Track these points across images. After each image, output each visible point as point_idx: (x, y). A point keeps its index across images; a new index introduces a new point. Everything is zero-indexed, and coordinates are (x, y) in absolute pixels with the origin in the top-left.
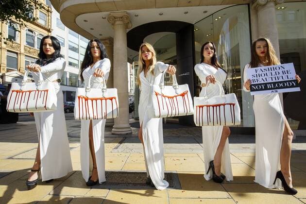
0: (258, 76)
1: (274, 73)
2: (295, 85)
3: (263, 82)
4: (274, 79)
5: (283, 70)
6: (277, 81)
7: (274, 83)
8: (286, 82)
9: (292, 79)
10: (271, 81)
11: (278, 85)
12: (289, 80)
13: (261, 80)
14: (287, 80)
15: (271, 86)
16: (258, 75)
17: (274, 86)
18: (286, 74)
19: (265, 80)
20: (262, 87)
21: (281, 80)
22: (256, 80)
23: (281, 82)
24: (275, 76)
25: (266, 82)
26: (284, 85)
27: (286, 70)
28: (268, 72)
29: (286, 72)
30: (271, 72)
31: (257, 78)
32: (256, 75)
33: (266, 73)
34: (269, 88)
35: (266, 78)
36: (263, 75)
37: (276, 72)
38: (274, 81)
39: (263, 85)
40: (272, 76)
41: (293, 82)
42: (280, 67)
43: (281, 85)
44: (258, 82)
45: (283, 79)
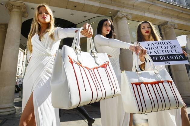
0: (151, 49)
1: (163, 47)
2: (183, 58)
3: (155, 54)
6: (167, 54)
7: (166, 56)
8: (175, 55)
9: (179, 53)
10: (162, 54)
11: (169, 58)
13: (153, 52)
14: (175, 53)
15: (163, 58)
16: (150, 48)
17: (166, 58)
18: (174, 49)
21: (170, 53)
23: (171, 55)
24: (165, 49)
26: (174, 57)
29: (173, 47)
30: (161, 46)
31: (150, 50)
32: (149, 47)
33: (157, 47)
34: (161, 59)
35: (158, 51)
36: (155, 48)
37: (165, 46)
38: (165, 54)
39: (156, 57)
40: (162, 50)
41: (181, 56)
42: (168, 43)
43: (172, 57)
44: (151, 54)
45: (172, 52)
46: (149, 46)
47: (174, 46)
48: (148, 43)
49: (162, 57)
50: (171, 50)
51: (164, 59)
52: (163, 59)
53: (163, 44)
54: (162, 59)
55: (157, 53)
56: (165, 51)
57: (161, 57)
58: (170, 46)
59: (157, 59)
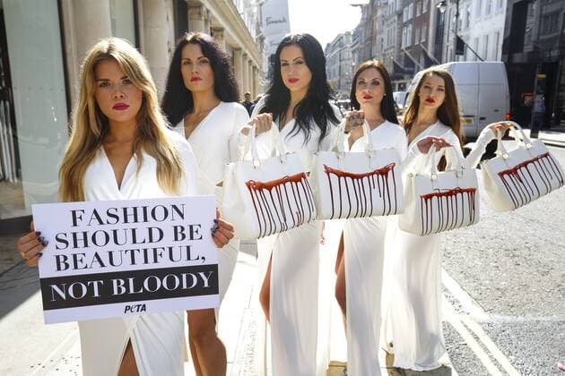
0: (81, 243)
1: (142, 234)
2: (206, 285)
3: (96, 269)
4: (139, 257)
5: (178, 221)
6: (151, 266)
7: (139, 276)
8: (179, 271)
9: (200, 263)
10: (127, 267)
11: (152, 284)
12: (192, 263)
13: (89, 259)
14: (184, 263)
15: (127, 285)
16: (80, 236)
17: (138, 285)
18: (187, 242)
19: (106, 260)
20: (90, 289)
21: (164, 263)
22: (70, 261)
23: (161, 273)
24: (148, 245)
25: (109, 269)
26: (171, 282)
27: (185, 223)
28: (120, 226)
29: (187, 232)
30: (134, 226)
31: (75, 251)
32: (75, 235)
33: (115, 232)
34: (116, 293)
35: (111, 253)
36: (101, 238)
37: (150, 230)
38: (140, 265)
39: (95, 283)
40: (134, 247)
41: (202, 274)
42: (170, 209)
43: (162, 283)
44: (76, 267)
45: (171, 258)
46: (75, 229)
47: (191, 227)
48: (74, 213)
49: (122, 282)
50: (171, 249)
51: (128, 289)
52: (124, 290)
53: (146, 220)
54: (119, 290)
55: (102, 265)
56: (145, 251)
57: (119, 283)
58: (176, 228)
59: (96, 294)
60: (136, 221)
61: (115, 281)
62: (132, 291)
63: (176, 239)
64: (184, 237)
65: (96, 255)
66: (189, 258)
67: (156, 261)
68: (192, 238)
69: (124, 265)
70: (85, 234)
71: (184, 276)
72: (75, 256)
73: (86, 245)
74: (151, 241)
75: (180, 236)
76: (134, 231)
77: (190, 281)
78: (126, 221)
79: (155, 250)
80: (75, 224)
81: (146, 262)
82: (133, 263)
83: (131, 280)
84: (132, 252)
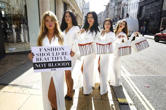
0: (42, 55)
1: (55, 54)
2: (69, 65)
3: (45, 61)
4: (54, 59)
5: (63, 51)
6: (57, 61)
8: (63, 62)
9: (67, 60)
11: (57, 65)
14: (64, 60)
15: (51, 65)
16: (41, 54)
17: (54, 65)
18: (65, 55)
19: (47, 59)
20: (44, 65)
21: (60, 60)
23: (59, 62)
25: (48, 61)
26: (61, 64)
28: (50, 52)
29: (65, 53)
32: (40, 53)
33: (49, 53)
34: (49, 66)
35: (48, 58)
37: (57, 53)
38: (54, 61)
39: (45, 64)
40: (53, 56)
41: (68, 63)
42: (61, 48)
43: (59, 64)
44: (41, 61)
45: (61, 59)
46: (40, 52)
47: (66, 52)
48: (40, 49)
50: (61, 57)
52: (51, 66)
53: (56, 51)
55: (46, 60)
56: (56, 57)
57: (50, 64)
58: (62, 52)
59: (45, 66)
60: (54, 51)
61: (49, 64)
62: (53, 66)
63: (62, 55)
64: (64, 54)
65: (45, 58)
66: (65, 59)
67: (58, 60)
68: (66, 55)
69: (51, 60)
70: (43, 53)
71: (64, 63)
72: (40, 58)
73: (43, 56)
74: (57, 55)
75: (63, 54)
76: (53, 53)
77: (65, 64)
78: (51, 51)
79: (58, 57)
80: (40, 51)
81: (56, 60)
82: (53, 60)
83: (52, 64)
84: (53, 57)
